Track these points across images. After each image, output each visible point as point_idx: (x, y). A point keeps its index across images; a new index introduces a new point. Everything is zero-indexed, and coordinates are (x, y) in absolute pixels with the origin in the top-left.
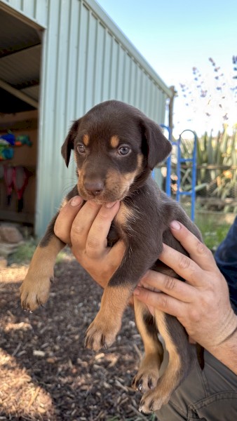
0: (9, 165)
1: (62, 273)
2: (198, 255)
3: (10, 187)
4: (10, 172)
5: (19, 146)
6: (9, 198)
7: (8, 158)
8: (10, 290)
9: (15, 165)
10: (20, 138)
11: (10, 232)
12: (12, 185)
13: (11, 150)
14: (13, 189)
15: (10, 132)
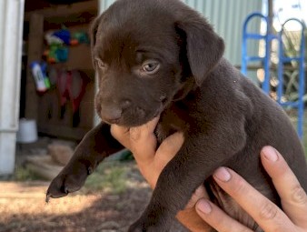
0: (64, 69)
1: (125, 206)
2: (292, 202)
3: (64, 96)
4: (64, 78)
5: (76, 45)
6: (63, 110)
7: (62, 61)
8: (61, 224)
9: (70, 69)
10: (77, 35)
11: (63, 152)
12: (67, 94)
13: (66, 49)
14: (68, 98)
15: (64, 28)
